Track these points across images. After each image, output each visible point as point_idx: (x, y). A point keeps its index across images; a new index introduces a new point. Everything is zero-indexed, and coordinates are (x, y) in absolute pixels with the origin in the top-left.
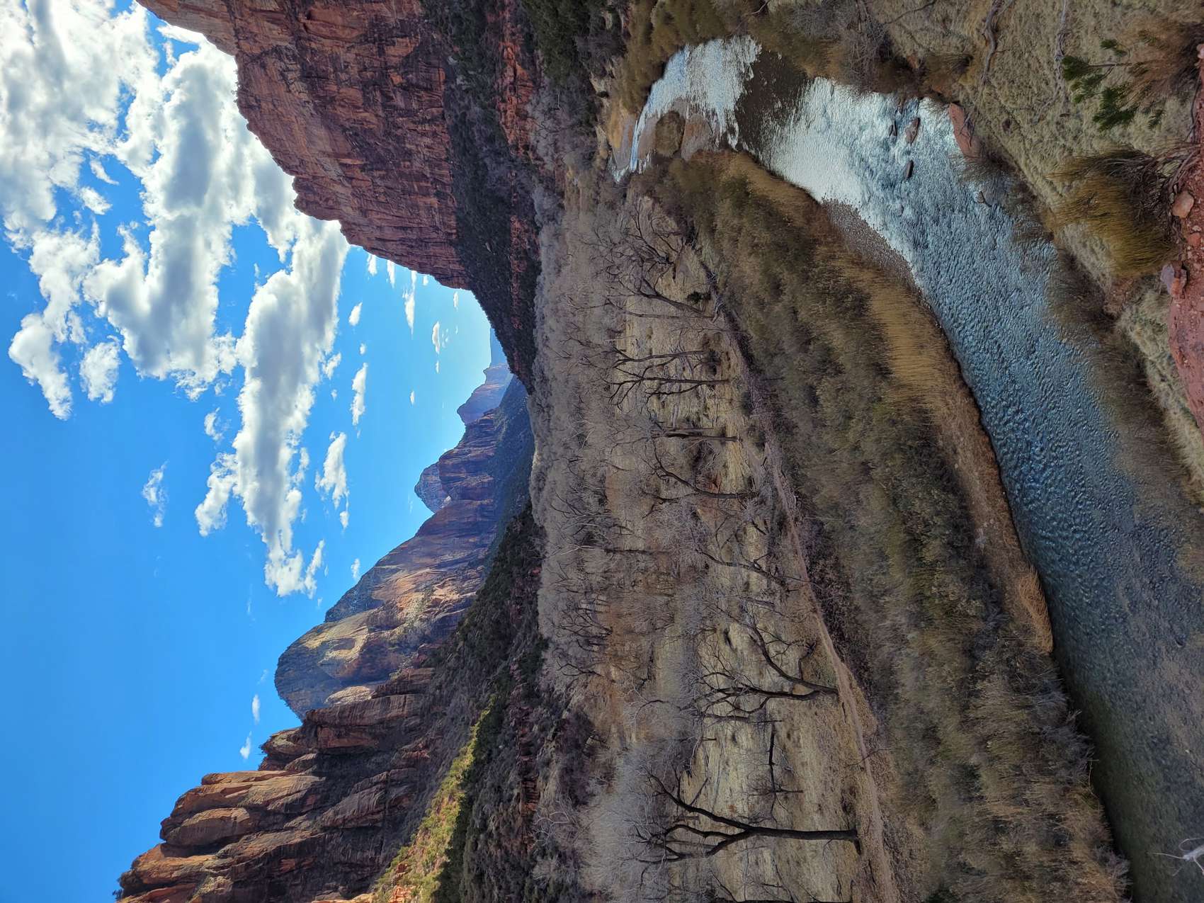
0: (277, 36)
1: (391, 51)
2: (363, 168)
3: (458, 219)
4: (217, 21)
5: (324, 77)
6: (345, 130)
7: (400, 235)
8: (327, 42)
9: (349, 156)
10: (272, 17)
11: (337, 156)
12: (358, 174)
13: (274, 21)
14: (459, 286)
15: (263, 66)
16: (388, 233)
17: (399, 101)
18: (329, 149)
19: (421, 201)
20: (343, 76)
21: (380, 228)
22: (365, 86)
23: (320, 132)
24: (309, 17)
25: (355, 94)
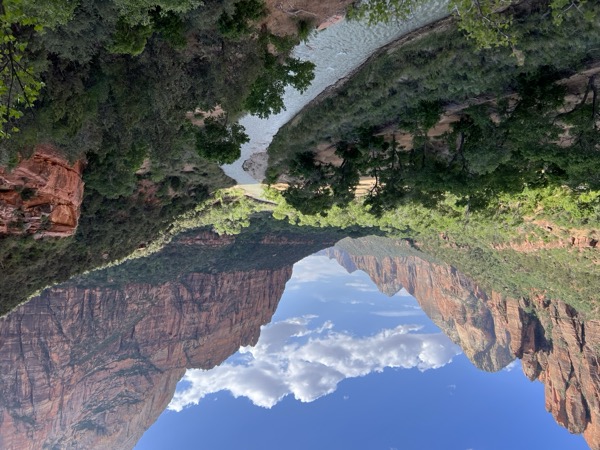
0: (179, 349)
1: (185, 297)
2: (237, 313)
3: (261, 269)
4: (172, 376)
5: (197, 329)
6: (220, 321)
7: (267, 297)
8: (182, 326)
9: (231, 320)
10: (171, 351)
11: (232, 325)
12: (240, 316)
13: (173, 350)
14: (291, 270)
15: (192, 356)
16: (267, 303)
17: (207, 294)
18: (229, 329)
19: (253, 287)
20: (196, 320)
21: (264, 307)
22: (201, 310)
23: (221, 333)
24: (171, 334)
25: (204, 315)
